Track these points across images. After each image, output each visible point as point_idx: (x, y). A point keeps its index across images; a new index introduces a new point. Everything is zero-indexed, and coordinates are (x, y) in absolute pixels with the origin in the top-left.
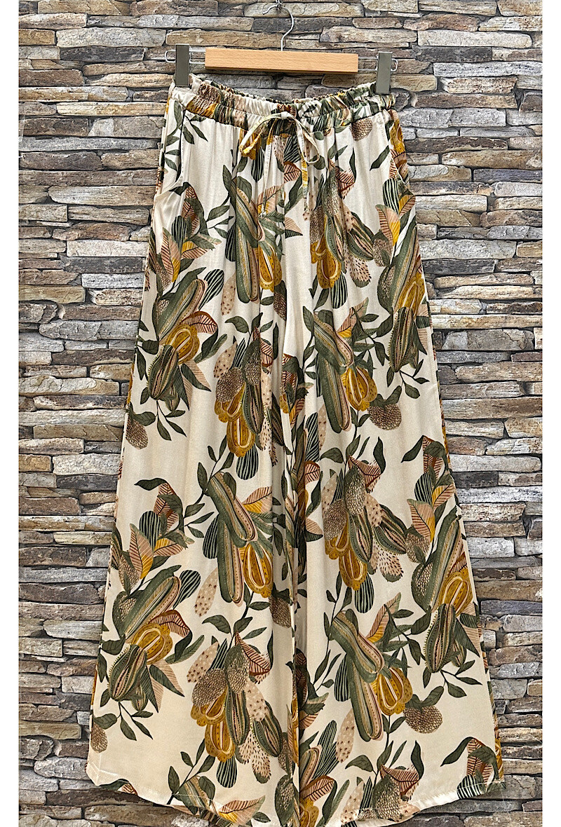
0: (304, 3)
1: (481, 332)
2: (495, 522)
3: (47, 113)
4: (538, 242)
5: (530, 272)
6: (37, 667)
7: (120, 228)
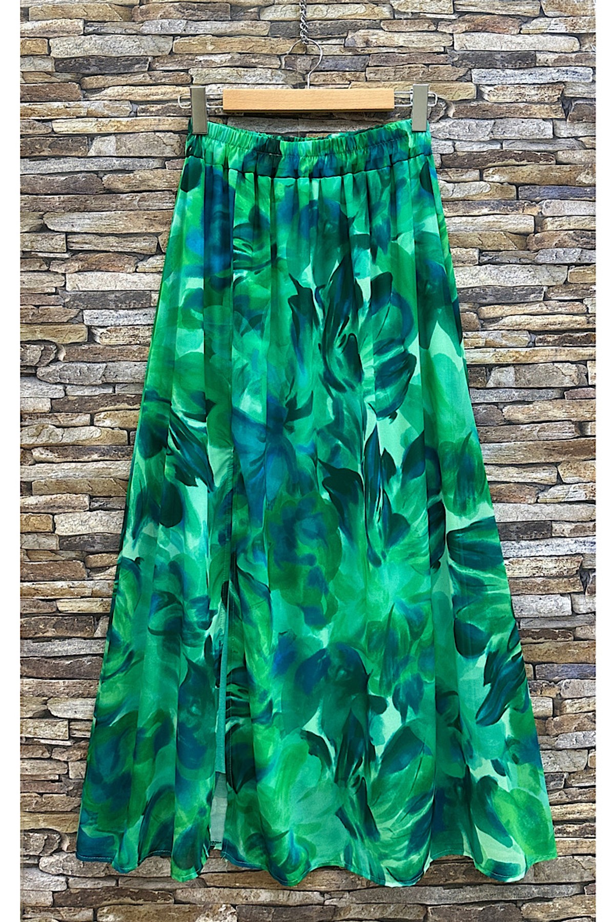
0: (326, 4)
1: (531, 366)
2: (550, 578)
3: (41, 132)
4: (591, 266)
5: (583, 299)
6: (41, 751)
7: (126, 258)
